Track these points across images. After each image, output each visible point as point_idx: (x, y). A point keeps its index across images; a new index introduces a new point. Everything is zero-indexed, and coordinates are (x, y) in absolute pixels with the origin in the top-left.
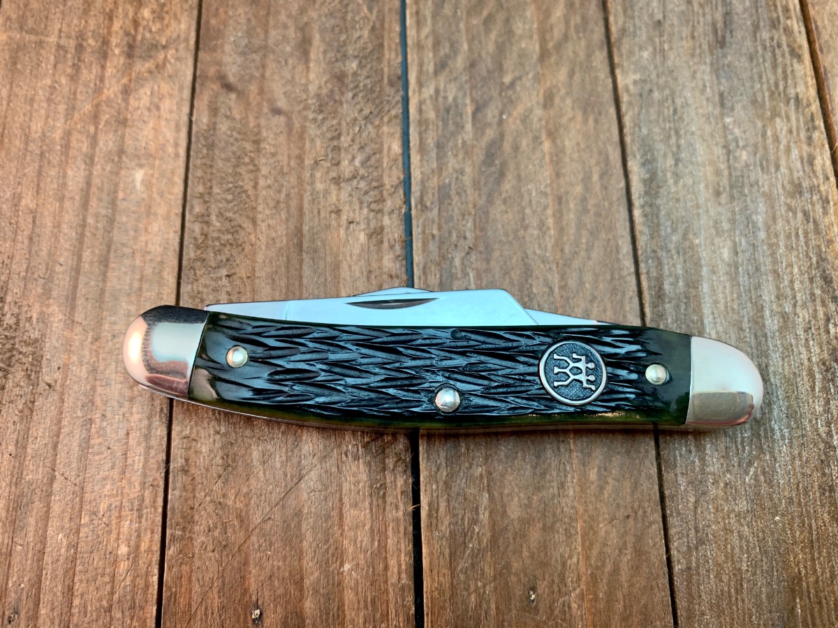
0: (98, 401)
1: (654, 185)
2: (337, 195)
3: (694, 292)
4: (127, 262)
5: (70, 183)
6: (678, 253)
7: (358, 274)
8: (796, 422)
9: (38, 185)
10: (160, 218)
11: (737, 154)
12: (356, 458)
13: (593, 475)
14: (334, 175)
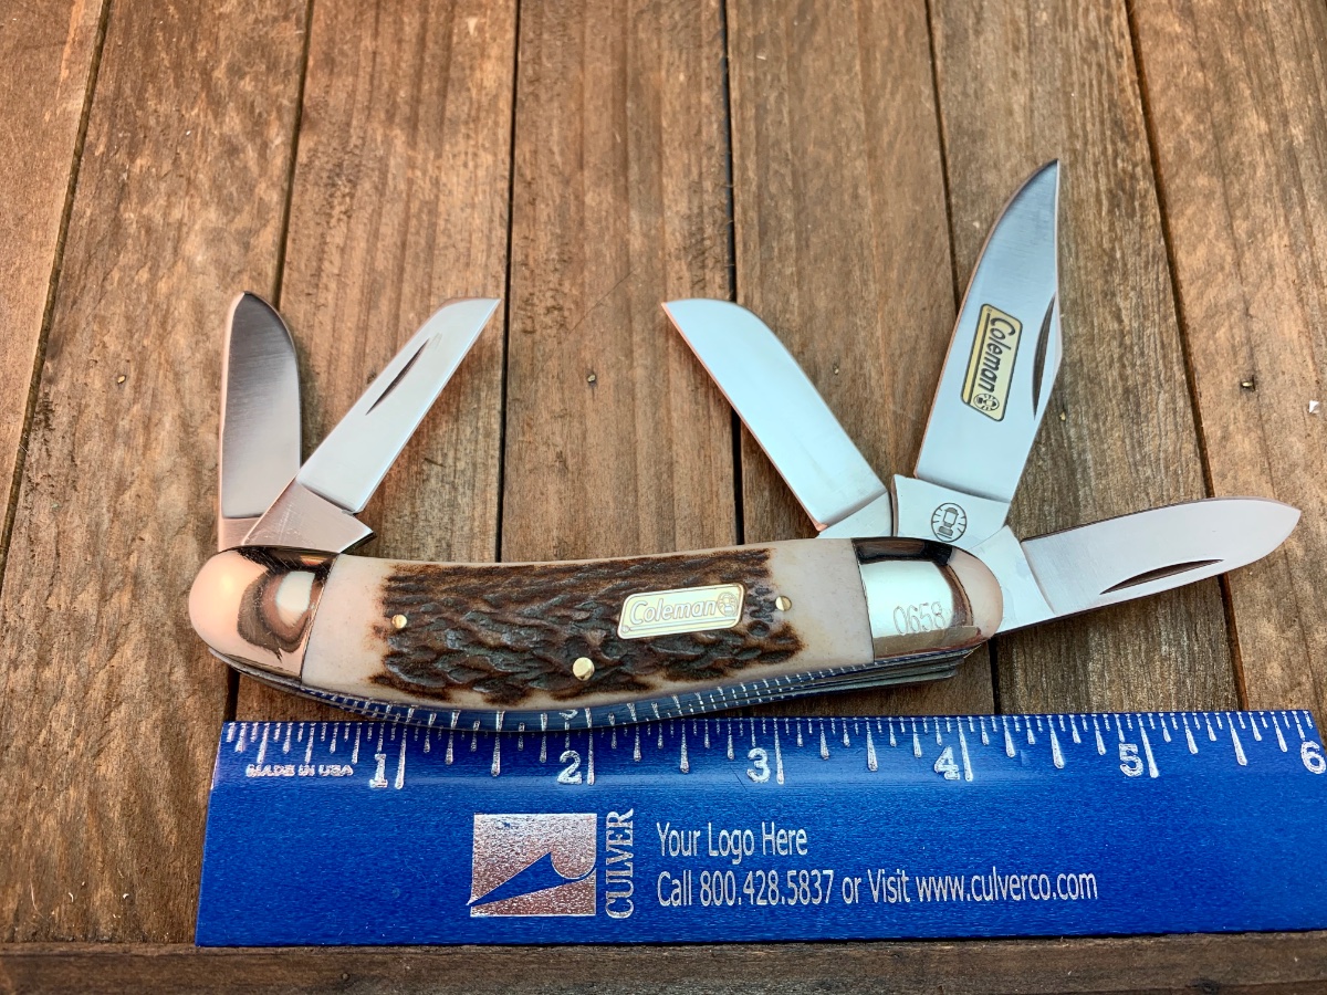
0: (442, 208)
1: (956, 41)
2: (659, 44)
3: (990, 130)
4: (464, 94)
5: (407, 29)
6: (977, 97)
7: (678, 108)
8: (1083, 238)
9: (376, 29)
10: (493, 60)
11: (1038, 15)
12: (678, 258)
13: (894, 275)
14: (654, 25)
